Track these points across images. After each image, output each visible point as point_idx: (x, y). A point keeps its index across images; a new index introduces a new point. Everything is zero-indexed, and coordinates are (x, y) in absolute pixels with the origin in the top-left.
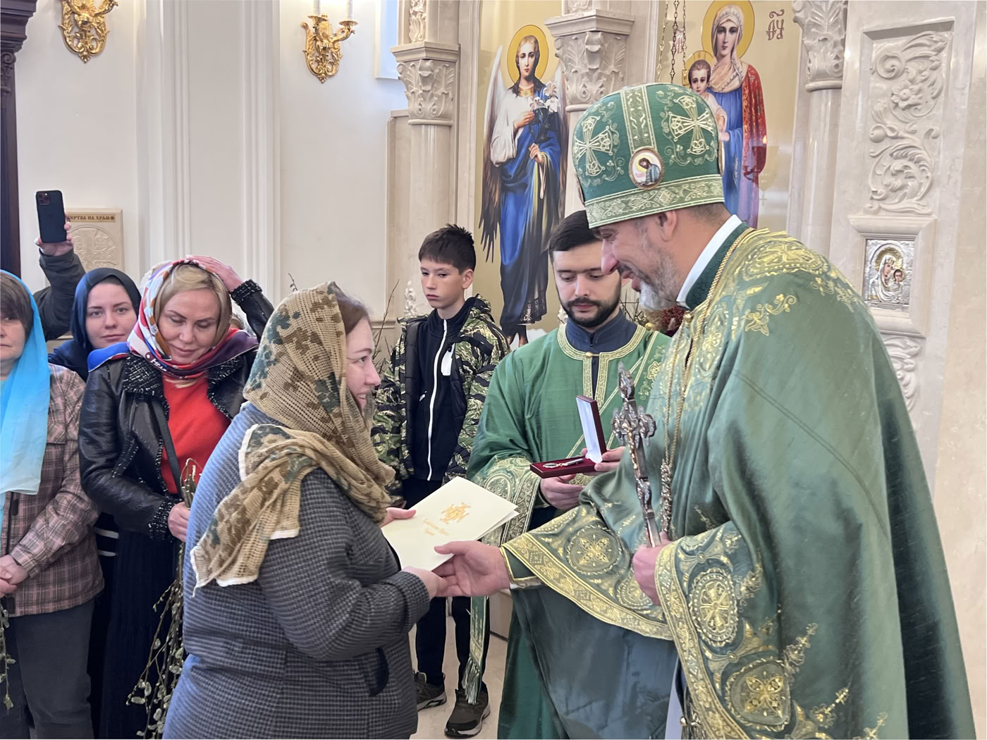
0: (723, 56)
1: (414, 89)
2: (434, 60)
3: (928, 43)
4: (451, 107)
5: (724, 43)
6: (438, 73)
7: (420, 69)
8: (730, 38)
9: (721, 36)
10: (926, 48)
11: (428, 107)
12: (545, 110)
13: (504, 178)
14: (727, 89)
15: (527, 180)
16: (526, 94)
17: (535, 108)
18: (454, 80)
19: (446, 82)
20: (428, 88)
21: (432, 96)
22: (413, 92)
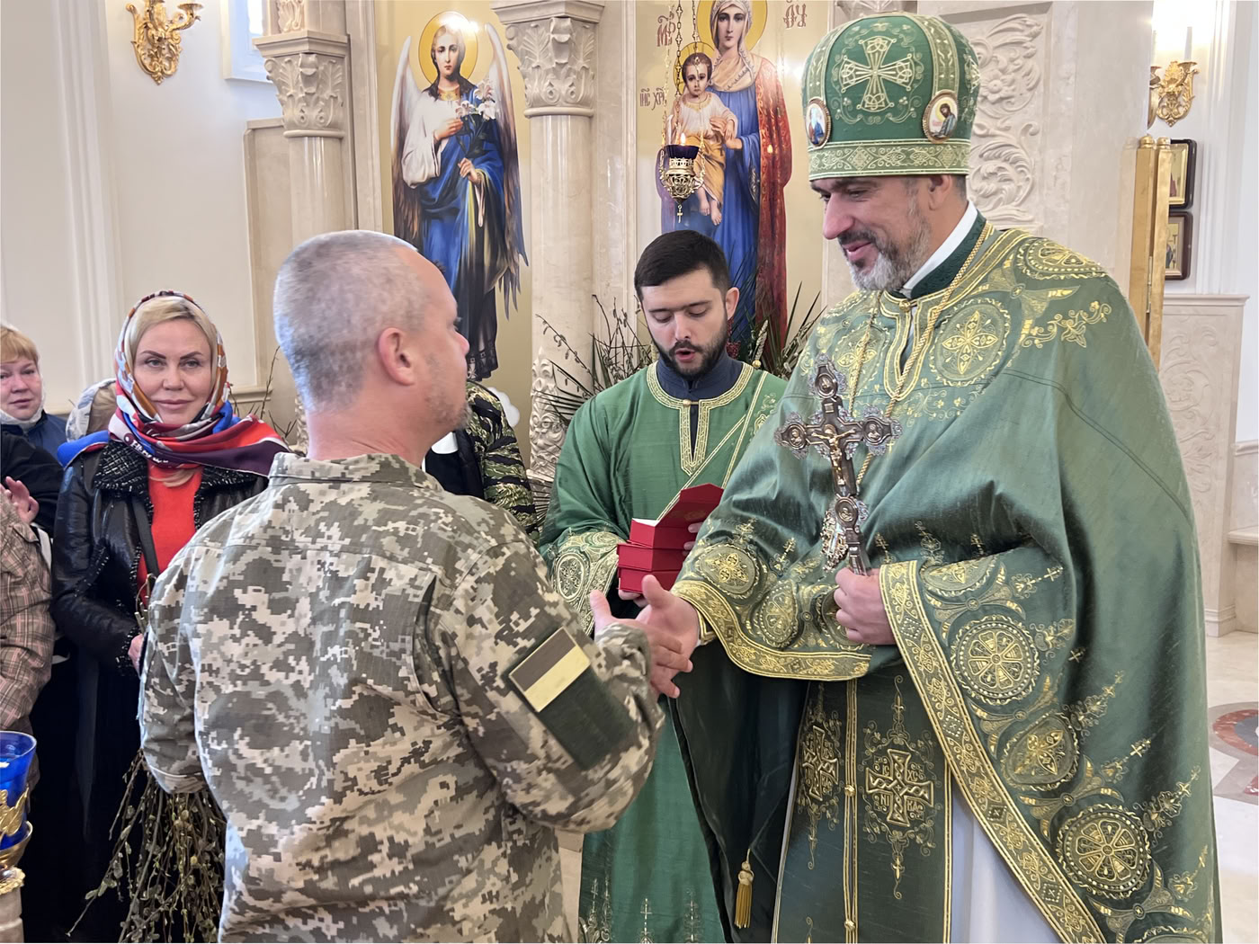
0: (728, 48)
1: (291, 91)
2: (319, 54)
3: (1020, 27)
4: (341, 115)
5: (728, 32)
6: (323, 72)
7: (302, 66)
8: (736, 26)
9: (723, 25)
10: (1018, 33)
11: (313, 114)
12: (478, 117)
13: (424, 202)
14: (735, 88)
15: (458, 204)
16: (449, 96)
17: (464, 114)
18: (343, 79)
19: (333, 80)
20: (313, 90)
21: (318, 99)
22: (291, 96)
